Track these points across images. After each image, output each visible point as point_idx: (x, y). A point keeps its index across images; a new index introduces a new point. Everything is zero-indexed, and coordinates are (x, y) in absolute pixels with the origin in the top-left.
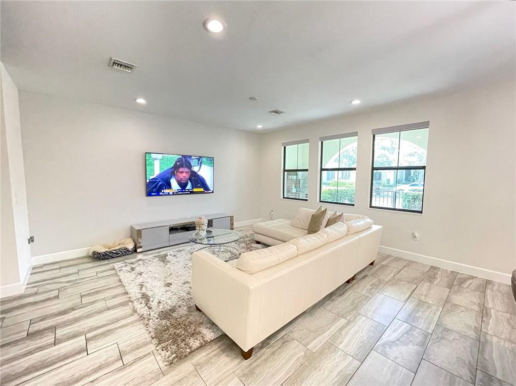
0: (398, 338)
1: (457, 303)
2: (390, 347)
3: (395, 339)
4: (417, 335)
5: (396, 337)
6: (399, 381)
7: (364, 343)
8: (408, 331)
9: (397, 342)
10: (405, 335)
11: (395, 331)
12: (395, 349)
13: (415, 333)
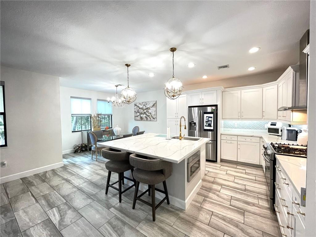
0: (60, 216)
1: (56, 185)
2: (63, 221)
3: (60, 218)
4: (63, 207)
5: (59, 216)
6: (83, 224)
7: (52, 235)
8: (58, 210)
9: (63, 217)
10: (61, 212)
11: (54, 215)
12: (66, 220)
13: (62, 207)
